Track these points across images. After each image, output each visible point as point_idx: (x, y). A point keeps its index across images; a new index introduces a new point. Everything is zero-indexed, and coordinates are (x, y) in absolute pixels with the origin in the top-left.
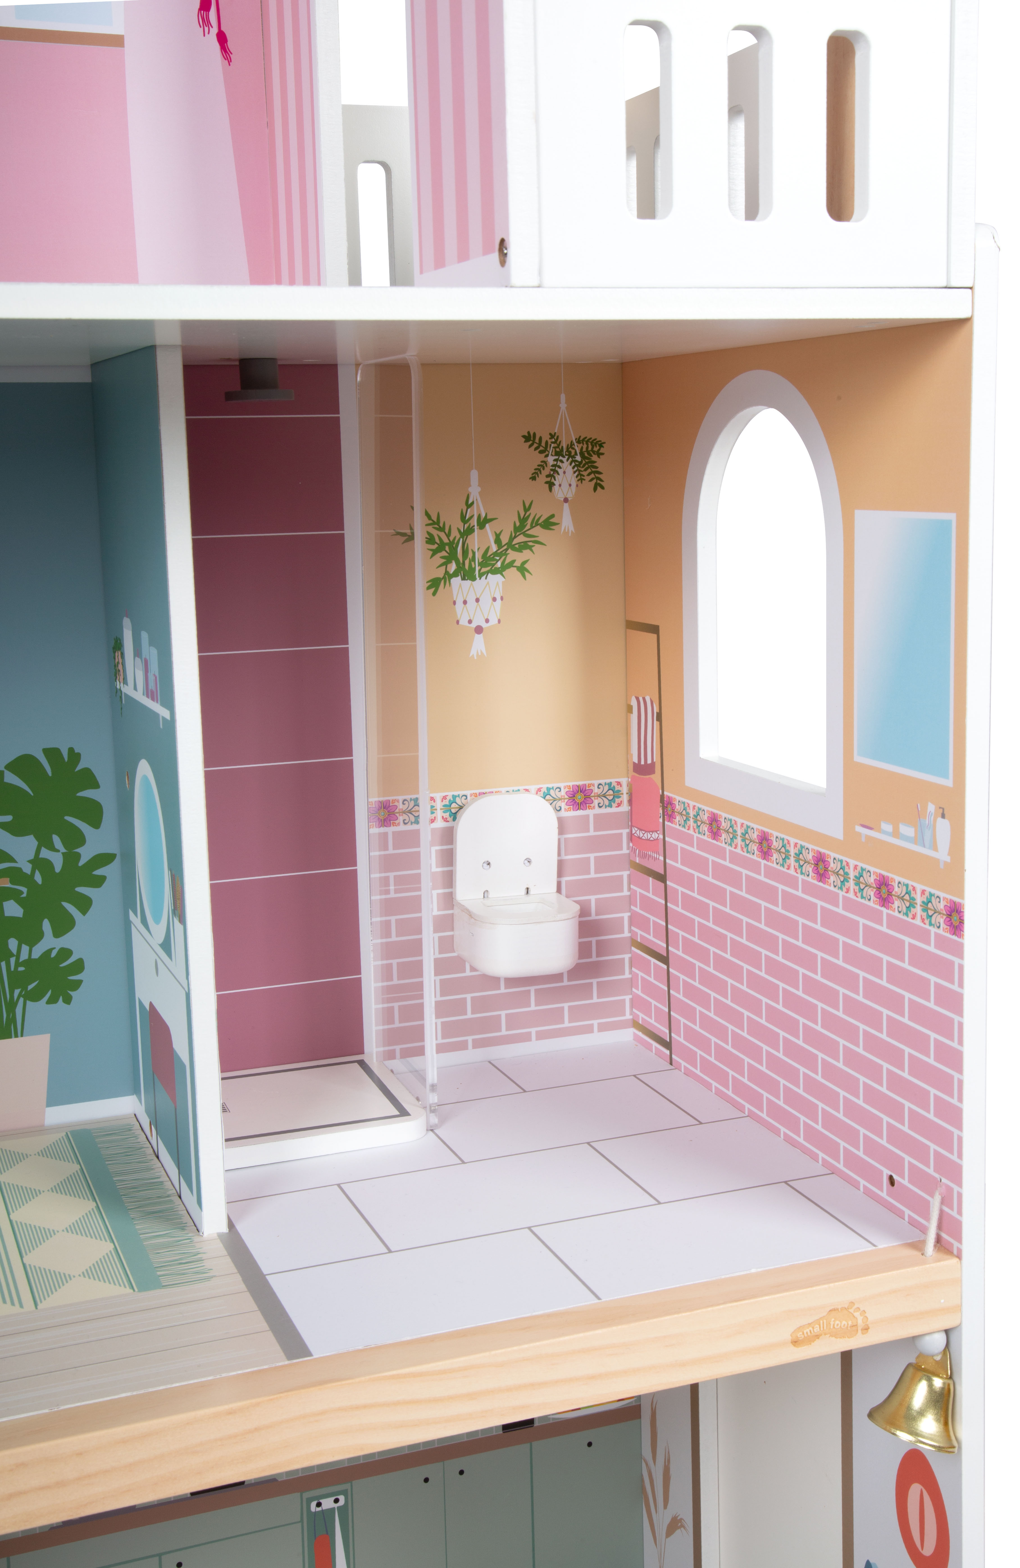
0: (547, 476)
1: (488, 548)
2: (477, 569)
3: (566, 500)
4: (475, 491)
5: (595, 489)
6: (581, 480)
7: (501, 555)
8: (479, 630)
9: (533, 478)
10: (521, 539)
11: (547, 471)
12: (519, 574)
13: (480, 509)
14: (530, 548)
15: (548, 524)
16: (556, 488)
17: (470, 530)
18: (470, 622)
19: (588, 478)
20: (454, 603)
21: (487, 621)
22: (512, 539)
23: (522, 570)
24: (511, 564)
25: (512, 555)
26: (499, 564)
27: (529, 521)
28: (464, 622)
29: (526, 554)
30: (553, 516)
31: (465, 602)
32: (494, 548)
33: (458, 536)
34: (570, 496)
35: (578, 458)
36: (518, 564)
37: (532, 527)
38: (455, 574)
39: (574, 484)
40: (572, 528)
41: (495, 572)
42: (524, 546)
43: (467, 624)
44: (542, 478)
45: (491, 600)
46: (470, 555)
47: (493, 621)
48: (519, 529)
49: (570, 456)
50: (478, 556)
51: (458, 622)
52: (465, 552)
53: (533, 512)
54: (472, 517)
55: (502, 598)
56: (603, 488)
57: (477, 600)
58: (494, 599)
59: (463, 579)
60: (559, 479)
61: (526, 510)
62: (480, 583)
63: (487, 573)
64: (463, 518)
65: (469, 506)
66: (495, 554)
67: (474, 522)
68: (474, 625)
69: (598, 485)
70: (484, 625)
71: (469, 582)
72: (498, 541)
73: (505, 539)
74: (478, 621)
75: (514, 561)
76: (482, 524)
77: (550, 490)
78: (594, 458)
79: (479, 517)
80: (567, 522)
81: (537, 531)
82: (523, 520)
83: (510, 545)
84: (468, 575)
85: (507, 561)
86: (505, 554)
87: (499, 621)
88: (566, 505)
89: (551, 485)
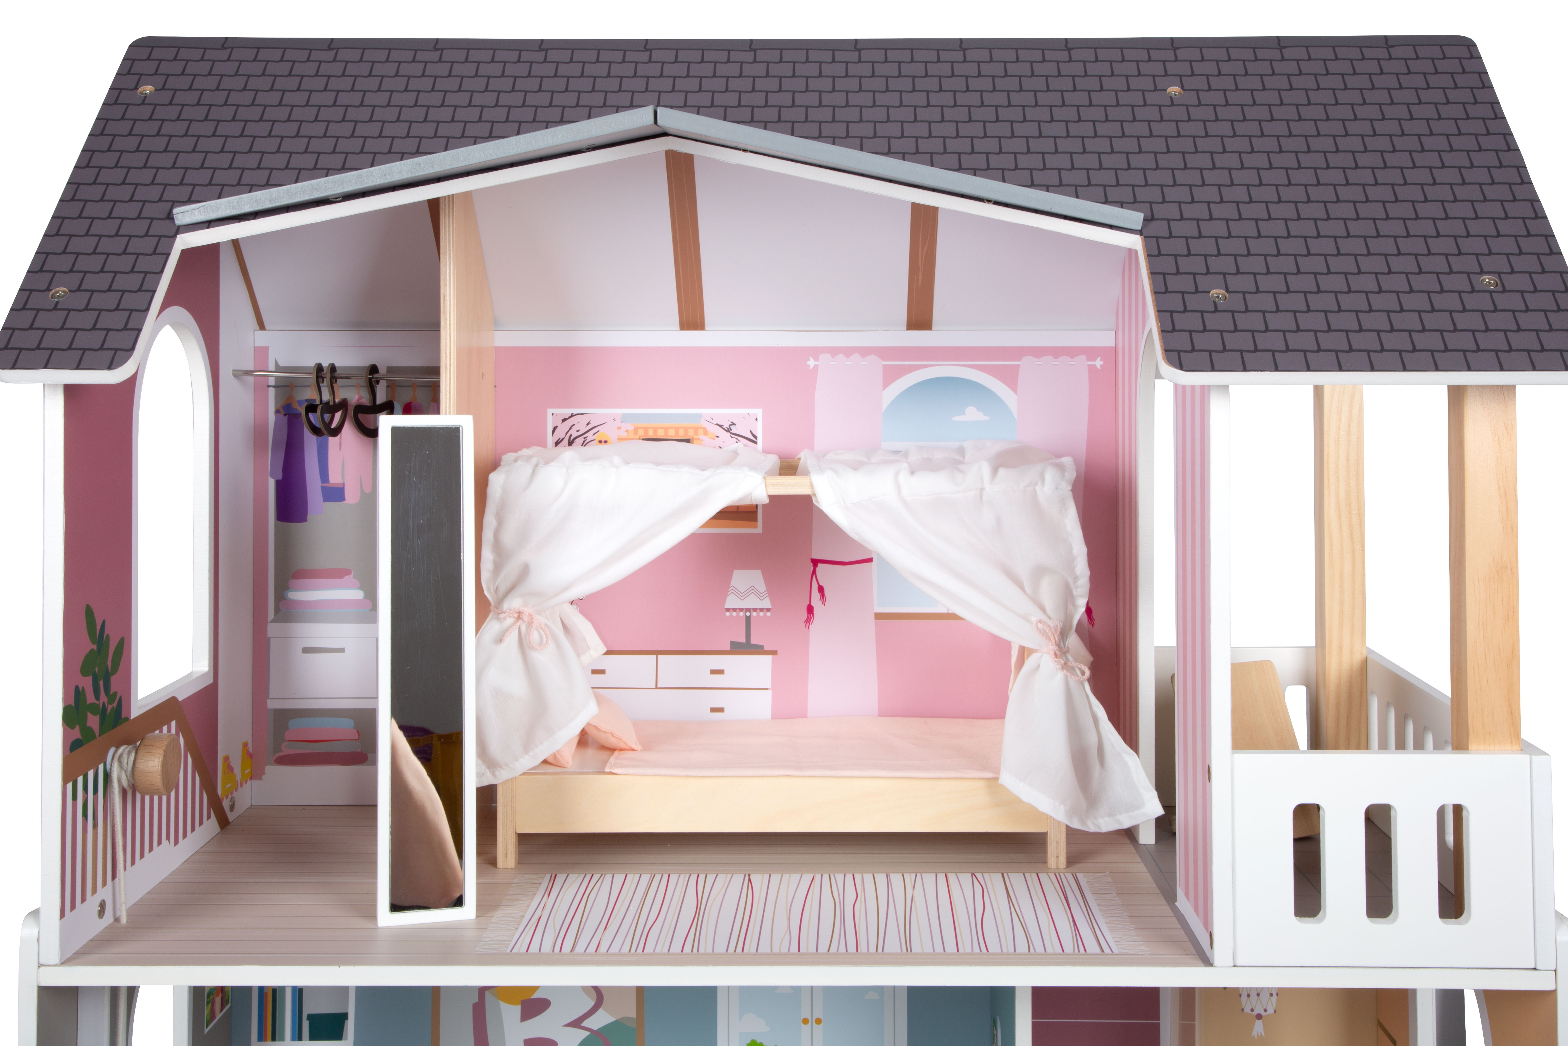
8: (1259, 1017)
18: (1252, 1010)
20: (1240, 995)
21: (1265, 1010)
28: (1247, 1010)
43: (1250, 1012)
45: (1268, 995)
47: (1270, 1011)
51: (1243, 1010)
55: (1277, 994)
58: (1271, 995)
68: (1255, 1013)
70: (1263, 1014)
74: (1259, 1010)
87: (1275, 1011)
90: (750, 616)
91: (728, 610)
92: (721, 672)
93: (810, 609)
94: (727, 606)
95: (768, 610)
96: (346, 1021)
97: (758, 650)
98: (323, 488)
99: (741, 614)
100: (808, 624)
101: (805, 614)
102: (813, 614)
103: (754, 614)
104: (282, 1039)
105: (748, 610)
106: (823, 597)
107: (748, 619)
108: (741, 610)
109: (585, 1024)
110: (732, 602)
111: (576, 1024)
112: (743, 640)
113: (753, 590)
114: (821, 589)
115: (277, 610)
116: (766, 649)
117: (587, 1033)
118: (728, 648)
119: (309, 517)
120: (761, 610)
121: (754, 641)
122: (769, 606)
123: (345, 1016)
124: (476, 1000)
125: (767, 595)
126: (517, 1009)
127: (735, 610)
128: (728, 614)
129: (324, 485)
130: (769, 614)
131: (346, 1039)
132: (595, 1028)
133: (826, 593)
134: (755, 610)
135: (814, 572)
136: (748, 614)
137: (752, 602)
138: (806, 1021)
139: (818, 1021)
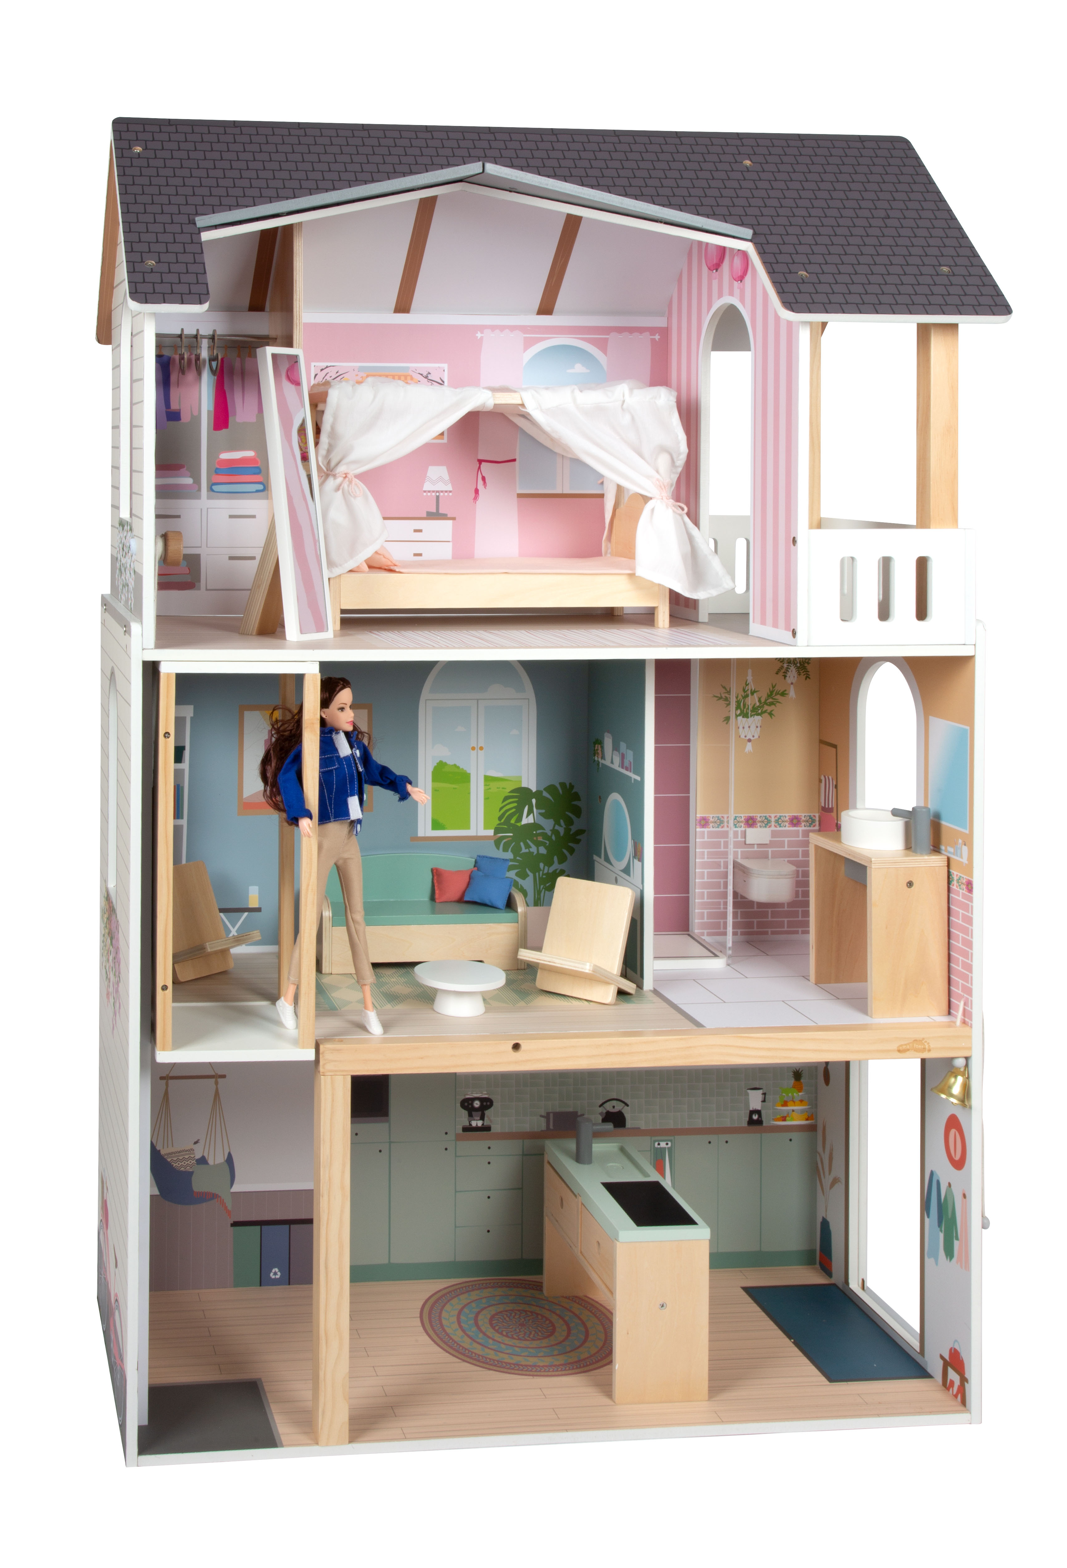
0: (784, 672)
1: (755, 704)
2: (750, 713)
3: (792, 683)
4: (750, 678)
5: (806, 679)
6: (799, 675)
7: (761, 707)
8: (749, 740)
9: (777, 673)
10: (770, 700)
11: (783, 670)
12: (769, 716)
13: (752, 686)
14: (775, 704)
15: (783, 694)
16: (787, 678)
17: (747, 696)
18: (745, 737)
19: (803, 674)
20: (739, 728)
21: (753, 736)
22: (766, 700)
23: (771, 714)
24: (765, 712)
25: (766, 707)
26: (760, 711)
27: (774, 693)
28: (743, 736)
29: (773, 707)
30: (785, 690)
31: (743, 728)
32: (758, 704)
33: (741, 698)
34: (794, 681)
35: (798, 665)
36: (768, 711)
37: (776, 695)
38: (740, 715)
39: (796, 677)
40: (794, 696)
41: (758, 714)
42: (771, 704)
44: (781, 673)
45: (755, 727)
46: (747, 707)
47: (757, 736)
48: (770, 696)
49: (794, 664)
50: (750, 707)
51: (740, 736)
52: (744, 705)
53: (776, 688)
54: (748, 690)
55: (761, 727)
56: (809, 678)
57: (749, 727)
58: (757, 727)
59: (743, 717)
60: (789, 674)
61: (773, 687)
62: (750, 720)
63: (754, 715)
64: (744, 691)
65: (747, 685)
66: (758, 707)
67: (749, 692)
68: (747, 738)
69: (807, 677)
70: (752, 738)
71: (745, 719)
72: (760, 701)
73: (763, 700)
74: (750, 736)
75: (767, 710)
76: (753, 693)
77: (785, 679)
78: (806, 665)
79: (751, 690)
80: (792, 693)
81: (778, 697)
82: (772, 692)
83: (765, 703)
84: (745, 716)
85: (764, 710)
86: (763, 707)
87: (759, 737)
88: (792, 686)
89: (785, 677)
91: (425, 492)
92: (420, 531)
93: (477, 492)
94: (424, 489)
95: (450, 492)
96: (185, 751)
97: (444, 517)
98: (167, 413)
99: (434, 494)
100: (475, 501)
101: (474, 495)
102: (479, 495)
103: (442, 494)
105: (438, 492)
106: (485, 484)
107: (438, 497)
108: (433, 491)
110: (427, 486)
112: (434, 511)
113: (441, 479)
114: (484, 479)
116: (449, 516)
118: (425, 515)
120: (446, 492)
121: (441, 511)
122: (451, 489)
123: (184, 748)
125: (450, 482)
127: (429, 492)
128: (425, 494)
129: (167, 410)
130: (451, 494)
131: (185, 762)
133: (487, 482)
134: (442, 492)
135: (479, 468)
136: (438, 494)
137: (440, 487)
138: (473, 748)
139: (481, 748)
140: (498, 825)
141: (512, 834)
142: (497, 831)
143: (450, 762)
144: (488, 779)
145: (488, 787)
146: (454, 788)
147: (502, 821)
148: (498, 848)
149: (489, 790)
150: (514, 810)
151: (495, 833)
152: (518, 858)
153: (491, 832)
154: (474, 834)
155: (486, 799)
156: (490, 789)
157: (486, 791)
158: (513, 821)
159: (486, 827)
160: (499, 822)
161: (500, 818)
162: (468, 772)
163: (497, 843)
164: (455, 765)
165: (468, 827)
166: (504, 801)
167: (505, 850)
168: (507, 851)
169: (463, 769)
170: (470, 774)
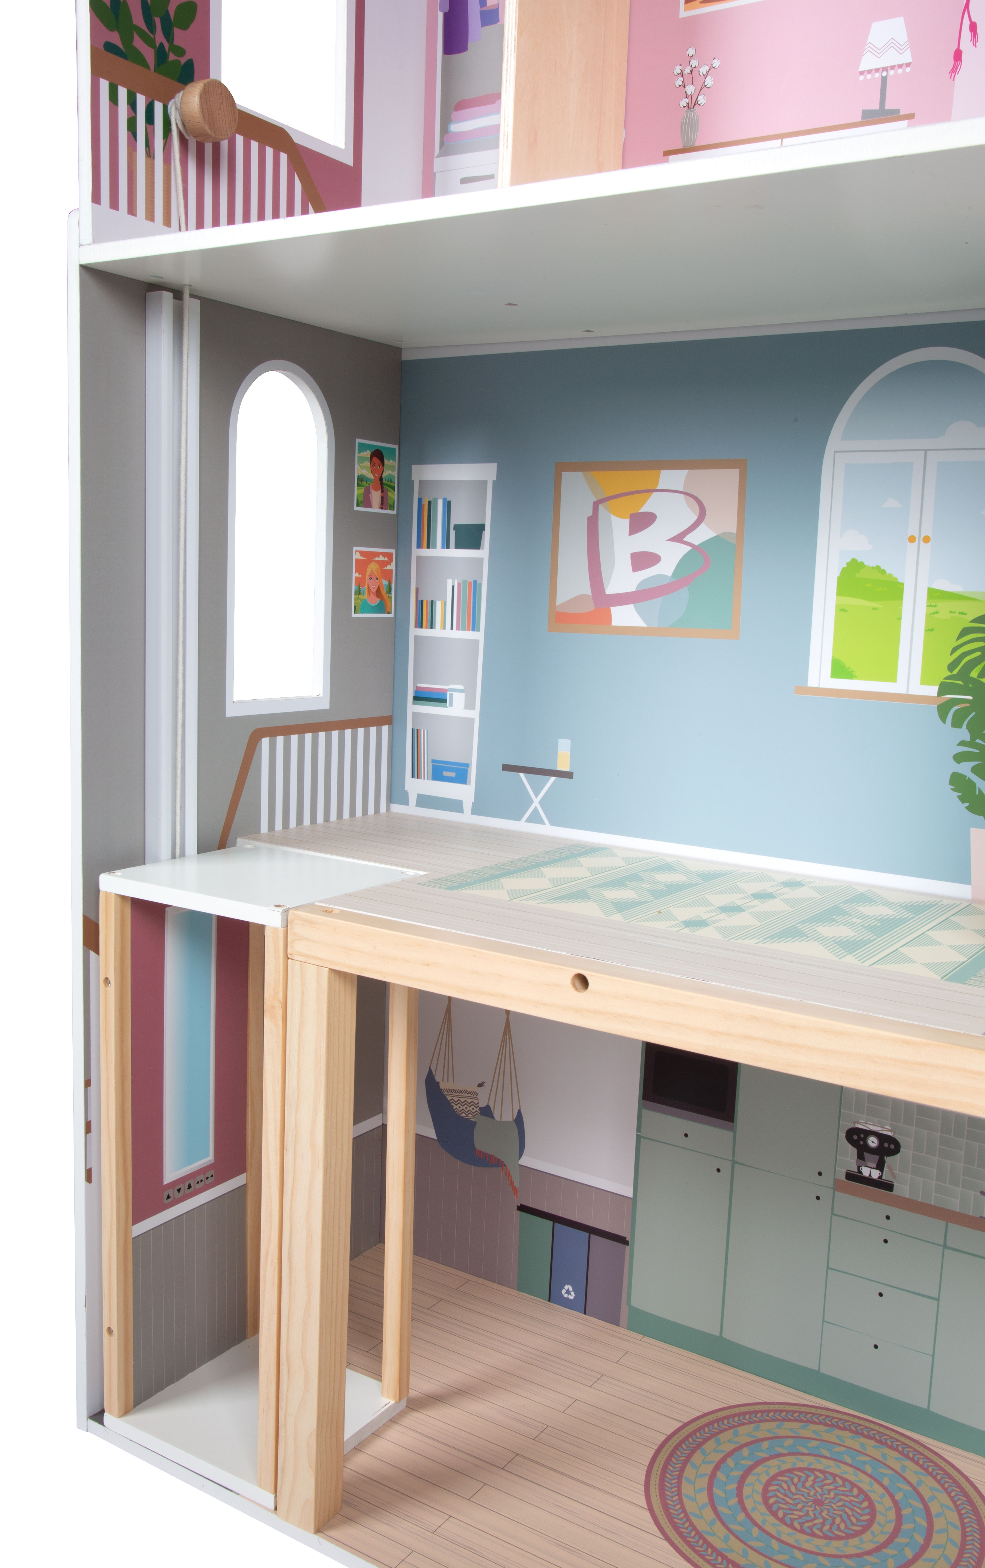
90: (886, 77)
91: (862, 73)
93: (958, 55)
94: (861, 69)
95: (908, 65)
96: (483, 531)
97: (894, 115)
98: (481, 12)
99: (877, 75)
100: (953, 75)
101: (951, 62)
102: (961, 60)
103: (892, 72)
104: (435, 547)
105: (885, 69)
106: (975, 37)
107: (884, 80)
108: (877, 70)
109: (687, 539)
110: (868, 62)
111: (679, 538)
112: (877, 106)
113: (893, 42)
114: (973, 27)
115: (442, 144)
116: (902, 113)
117: (689, 548)
118: (859, 119)
119: (470, 45)
120: (900, 66)
121: (888, 106)
122: (909, 60)
123: (482, 527)
124: (591, 514)
125: (908, 46)
126: (627, 522)
127: (871, 71)
128: (862, 78)
129: (482, 9)
130: (908, 70)
131: (483, 549)
132: (696, 543)
133: (979, 31)
134: (892, 68)
135: (967, 8)
136: (884, 74)
137: (891, 59)
138: (912, 539)
139: (927, 539)
140: (945, 678)
141: (970, 698)
142: (944, 689)
143: (870, 563)
144: (934, 595)
145: (934, 610)
146: (873, 609)
147: (955, 672)
148: (943, 719)
149: (935, 615)
150: (978, 654)
151: (941, 692)
152: (978, 741)
153: (932, 691)
154: (903, 691)
155: (929, 630)
156: (937, 613)
157: (929, 616)
158: (974, 674)
159: (924, 681)
160: (949, 674)
161: (951, 667)
162: (900, 581)
163: (943, 710)
164: (878, 568)
165: (893, 679)
166: (961, 636)
167: (956, 724)
168: (960, 726)
169: (891, 575)
170: (903, 584)
